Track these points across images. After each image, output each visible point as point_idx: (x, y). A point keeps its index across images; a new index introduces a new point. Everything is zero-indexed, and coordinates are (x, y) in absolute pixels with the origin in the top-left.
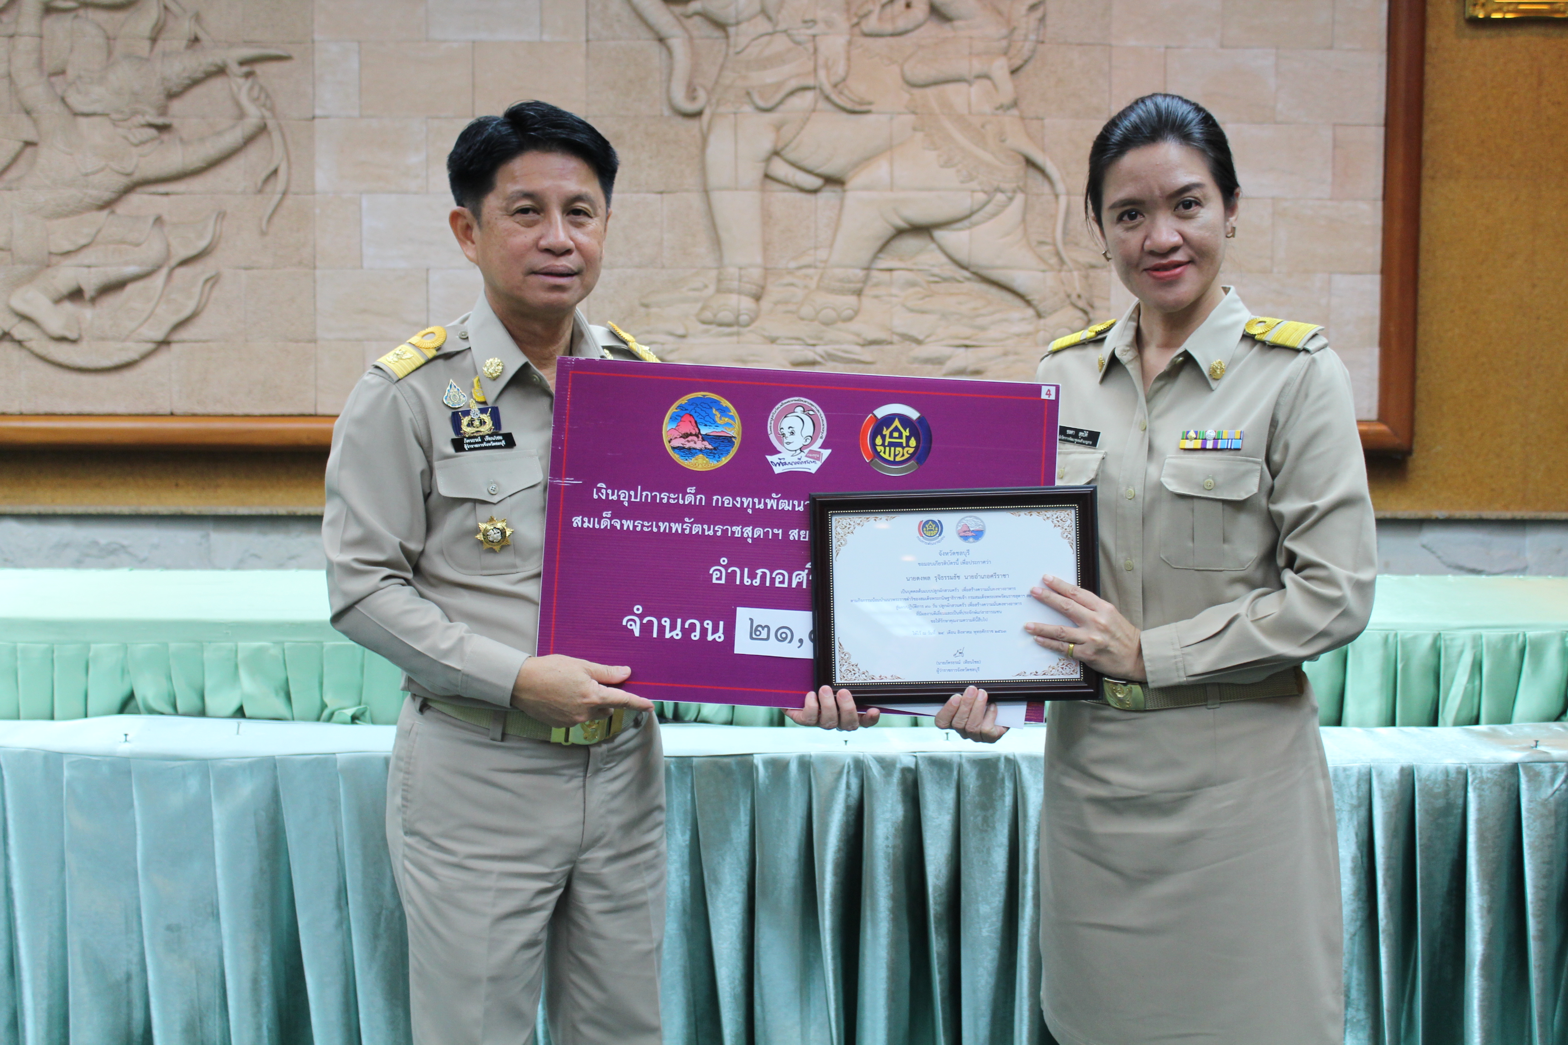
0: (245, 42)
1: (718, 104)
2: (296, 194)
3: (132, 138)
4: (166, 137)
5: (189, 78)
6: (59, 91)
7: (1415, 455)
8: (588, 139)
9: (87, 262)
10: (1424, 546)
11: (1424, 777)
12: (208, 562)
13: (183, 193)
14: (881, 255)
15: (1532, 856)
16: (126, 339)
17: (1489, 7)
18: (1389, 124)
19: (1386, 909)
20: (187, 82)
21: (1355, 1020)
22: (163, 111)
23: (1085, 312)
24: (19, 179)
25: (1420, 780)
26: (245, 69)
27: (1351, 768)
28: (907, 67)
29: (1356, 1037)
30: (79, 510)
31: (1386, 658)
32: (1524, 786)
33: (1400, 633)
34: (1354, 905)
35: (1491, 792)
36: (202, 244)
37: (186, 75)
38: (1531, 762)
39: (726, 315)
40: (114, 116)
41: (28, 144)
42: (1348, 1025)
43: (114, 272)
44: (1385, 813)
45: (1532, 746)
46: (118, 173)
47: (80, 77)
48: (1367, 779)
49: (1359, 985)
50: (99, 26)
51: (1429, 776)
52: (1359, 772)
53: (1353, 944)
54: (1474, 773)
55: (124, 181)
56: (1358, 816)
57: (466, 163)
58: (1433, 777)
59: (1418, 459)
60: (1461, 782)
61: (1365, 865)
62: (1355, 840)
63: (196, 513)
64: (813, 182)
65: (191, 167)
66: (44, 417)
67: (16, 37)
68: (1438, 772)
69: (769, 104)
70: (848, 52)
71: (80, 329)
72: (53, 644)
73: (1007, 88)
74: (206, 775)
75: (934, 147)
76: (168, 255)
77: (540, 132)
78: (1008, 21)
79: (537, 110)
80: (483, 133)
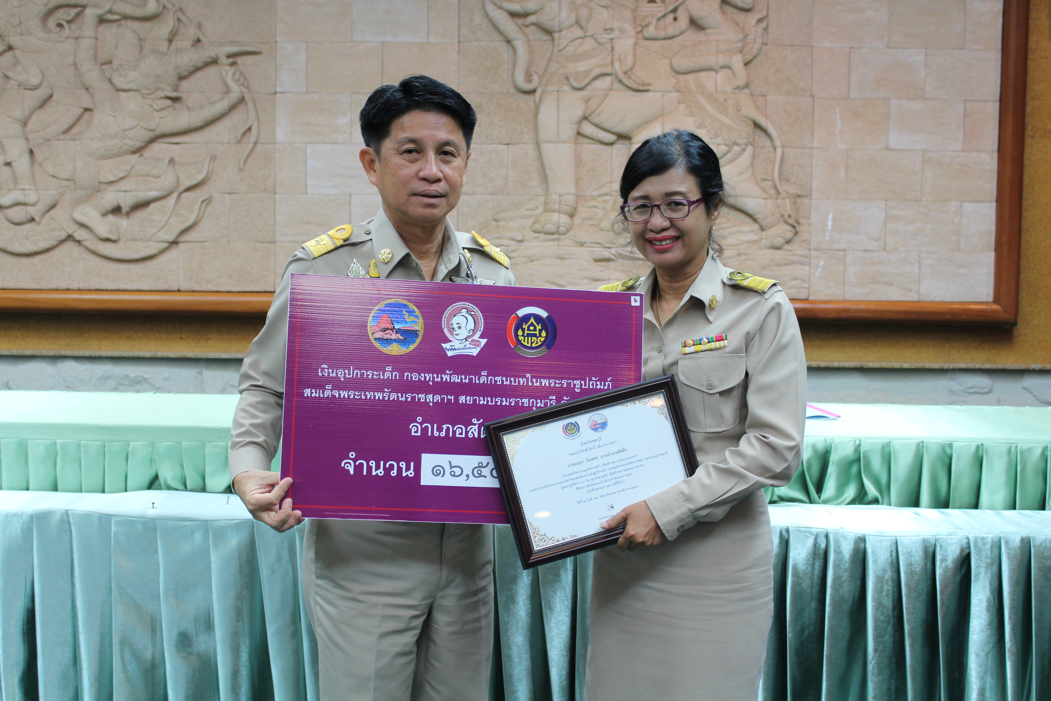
0: (231, 42)
1: (546, 85)
2: (264, 144)
3: (154, 106)
4: (177, 105)
5: (193, 66)
6: (108, 75)
7: (1018, 327)
8: (455, 103)
9: (124, 188)
10: (1024, 388)
11: (1037, 544)
12: (201, 389)
13: (189, 143)
16: (149, 240)
18: (1002, 100)
19: (1010, 635)
20: (192, 68)
22: (176, 88)
23: (794, 227)
24: (80, 133)
25: (1035, 547)
26: (231, 60)
27: (987, 537)
28: (674, 60)
30: (117, 354)
31: (1009, 463)
33: (1019, 445)
34: (984, 635)
36: (200, 177)
37: (192, 64)
39: (550, 227)
40: (144, 91)
41: (87, 110)
43: (142, 196)
44: (1010, 569)
46: (145, 129)
47: (121, 65)
48: (997, 545)
49: (991, 687)
50: (134, 31)
51: (1041, 544)
52: (992, 540)
53: (987, 659)
55: (150, 135)
56: (992, 571)
57: (371, 117)
58: (1044, 545)
59: (1021, 329)
61: (996, 605)
62: (989, 587)
63: (194, 357)
64: (610, 138)
65: (194, 126)
66: (94, 292)
67: (80, 39)
68: (1048, 541)
69: (581, 85)
70: (634, 50)
71: (119, 233)
72: (105, 442)
73: (742, 75)
74: (207, 531)
75: (692, 114)
76: (178, 184)
77: (422, 97)
78: (743, 30)
79: (420, 81)
80: (383, 97)
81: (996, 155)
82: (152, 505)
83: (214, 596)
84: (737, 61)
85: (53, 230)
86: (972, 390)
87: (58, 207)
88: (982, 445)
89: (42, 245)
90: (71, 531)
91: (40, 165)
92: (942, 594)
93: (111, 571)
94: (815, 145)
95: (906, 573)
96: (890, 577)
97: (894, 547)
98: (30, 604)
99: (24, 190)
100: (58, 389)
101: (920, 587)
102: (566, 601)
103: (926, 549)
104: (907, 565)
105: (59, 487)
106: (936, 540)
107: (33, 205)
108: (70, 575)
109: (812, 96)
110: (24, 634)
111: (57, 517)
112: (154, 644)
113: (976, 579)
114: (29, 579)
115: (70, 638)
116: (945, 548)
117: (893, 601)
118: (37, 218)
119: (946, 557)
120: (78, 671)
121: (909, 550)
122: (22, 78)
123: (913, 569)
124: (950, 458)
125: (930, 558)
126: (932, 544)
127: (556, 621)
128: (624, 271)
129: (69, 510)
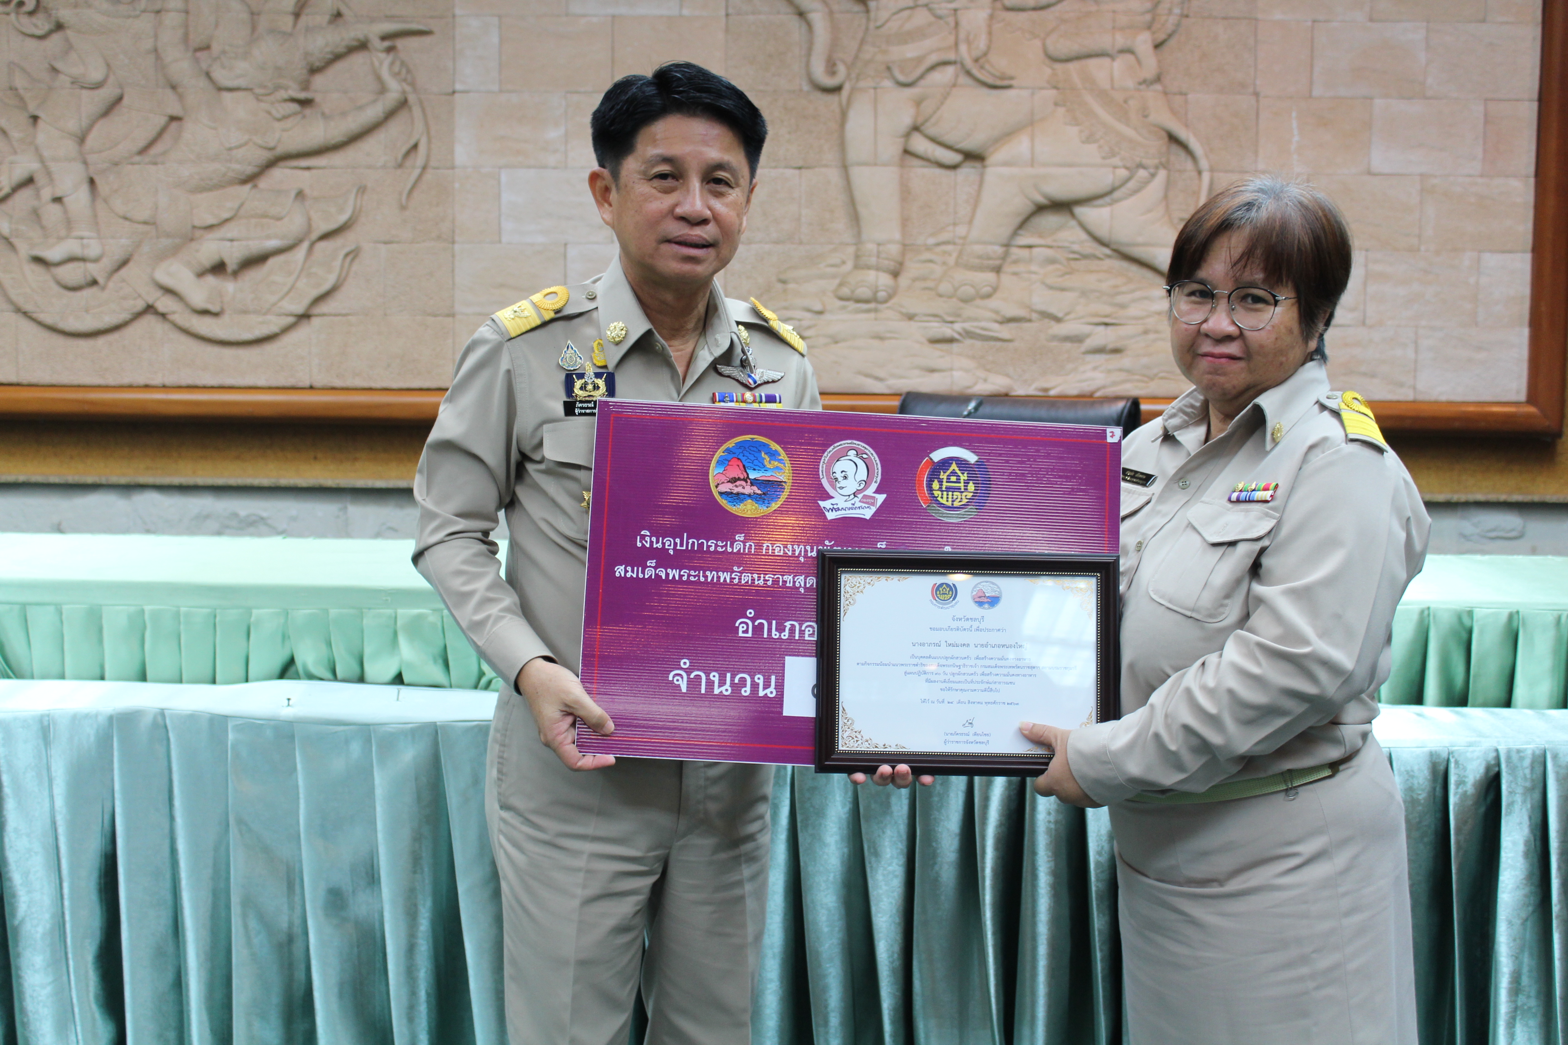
0: (387, 17)
1: (858, 79)
2: (437, 168)
3: (274, 112)
4: (308, 111)
5: (332, 53)
6: (204, 66)
7: (1564, 439)
8: (734, 106)
9: (229, 235)
12: (344, 531)
13: (324, 168)
14: (1021, 232)
16: (268, 312)
18: (1543, 99)
19: (1559, 894)
20: (330, 56)
21: (1525, 1007)
22: (305, 86)
24: (164, 153)
26: (387, 44)
27: (1525, 750)
28: (1049, 42)
29: (1527, 1025)
30: (220, 481)
34: (1520, 893)
36: (343, 218)
37: (328, 49)
39: (864, 292)
40: (258, 91)
41: (173, 119)
42: (1518, 1012)
43: (256, 246)
46: (261, 147)
47: (224, 52)
48: (1540, 761)
49: (1530, 971)
52: (1533, 754)
53: (1525, 929)
55: (267, 155)
56: (1532, 799)
57: (608, 122)
61: (1539, 849)
62: (1528, 823)
63: (334, 486)
64: (952, 157)
65: (333, 142)
66: (186, 389)
67: (163, 13)
69: (909, 79)
70: (990, 26)
71: (222, 302)
72: (215, 609)
73: (1150, 63)
74: (368, 740)
75: (1076, 122)
76: (309, 229)
77: (684, 95)
79: (684, 71)
80: (627, 93)
81: (1532, 181)
82: (287, 701)
83: (380, 836)
84: (1143, 42)
85: (125, 298)
86: (1493, 534)
87: (131, 264)
88: (1518, 612)
89: (109, 320)
90: (168, 739)
91: (106, 201)
92: (1457, 833)
93: (228, 799)
94: (1261, 166)
98: (109, 848)
99: (82, 238)
101: (1425, 823)
102: (899, 844)
103: (1434, 766)
105: (149, 675)
106: (1449, 753)
107: (96, 260)
108: (167, 804)
109: (1256, 94)
110: (100, 891)
111: (147, 721)
112: (292, 908)
113: (1509, 811)
114: (108, 810)
115: (169, 897)
116: (1463, 765)
118: (101, 280)
119: (1463, 779)
120: (181, 944)
121: (1409, 768)
122: (77, 71)
123: (1415, 796)
124: (1470, 632)
125: (1440, 780)
126: (1444, 759)
127: (885, 872)
128: (973, 357)
129: (165, 709)
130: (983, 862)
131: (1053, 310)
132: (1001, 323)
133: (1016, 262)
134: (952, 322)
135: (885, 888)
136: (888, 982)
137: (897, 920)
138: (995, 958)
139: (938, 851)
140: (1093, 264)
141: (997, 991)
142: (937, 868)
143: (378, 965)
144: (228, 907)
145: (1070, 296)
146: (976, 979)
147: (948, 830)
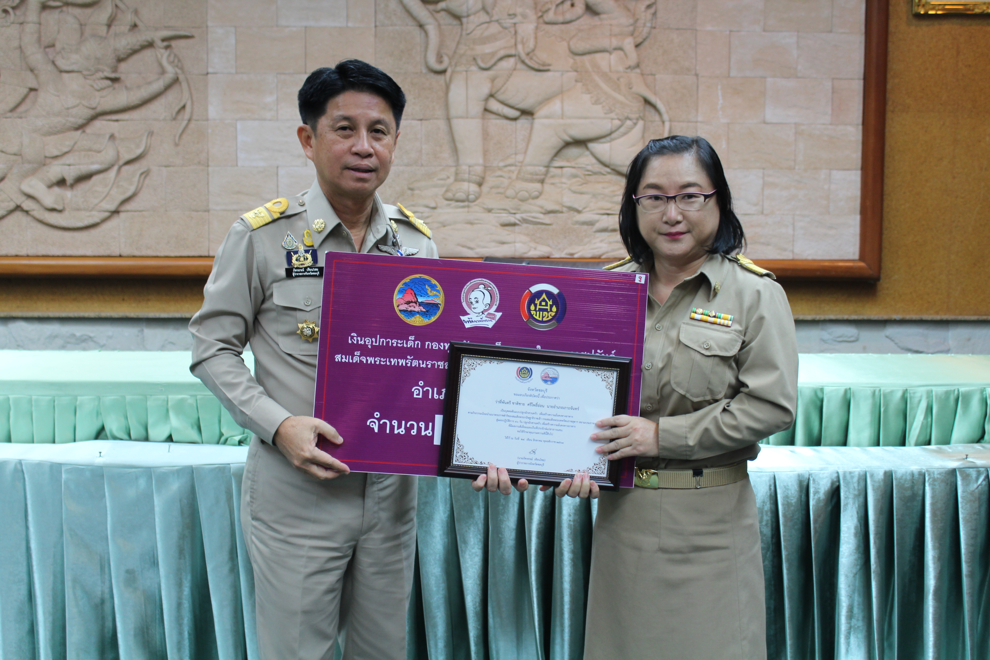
0: (165, 27)
1: (456, 65)
2: (197, 120)
3: (95, 86)
4: (116, 85)
5: (131, 49)
6: (51, 57)
7: (881, 281)
8: (386, 85)
9: (68, 162)
10: (887, 337)
11: (898, 477)
12: (142, 346)
13: (127, 120)
14: (556, 158)
15: (965, 525)
16: (93, 209)
17: (927, 7)
18: (866, 78)
19: (875, 558)
20: (129, 51)
21: (856, 627)
22: (115, 69)
24: (26, 111)
25: (896, 479)
26: (165, 44)
27: (854, 472)
29: (857, 638)
30: (64, 315)
31: (874, 405)
32: (959, 483)
33: (882, 389)
34: (852, 558)
35: (940, 486)
36: (139, 151)
37: (129, 47)
38: (964, 468)
39: (461, 195)
40: (85, 73)
41: (32, 90)
42: (852, 630)
43: (85, 169)
44: (875, 500)
45: (964, 458)
46: (87, 107)
47: (63, 49)
48: (863, 478)
49: (859, 605)
50: (76, 17)
51: (902, 477)
52: (859, 474)
53: (855, 580)
54: (929, 475)
55: (91, 113)
56: (858, 501)
57: (309, 96)
58: (904, 477)
59: (884, 284)
60: (921, 480)
61: (863, 531)
62: (856, 516)
63: (135, 317)
64: (514, 113)
65: (132, 104)
66: (42, 258)
67: (25, 24)
68: (908, 474)
69: (488, 66)
70: (536, 34)
71: (64, 204)
72: (54, 397)
73: (633, 56)
74: (150, 478)
75: (588, 92)
76: (118, 158)
77: (356, 79)
78: (634, 15)
79: (355, 65)
80: (320, 78)
81: (860, 127)
82: (99, 454)
83: (158, 536)
84: (628, 44)
85: (2, 201)
86: (841, 339)
87: (6, 180)
88: (850, 389)
90: (24, 479)
92: (814, 523)
93: (62, 515)
94: (700, 119)
95: (783, 505)
96: (769, 508)
97: (772, 481)
100: (10, 348)
101: (795, 517)
102: (479, 536)
103: (800, 483)
104: (784, 497)
105: (13, 438)
106: (809, 475)
108: (24, 519)
109: (697, 75)
111: (11, 467)
112: (103, 582)
113: (845, 509)
115: (25, 577)
116: (817, 482)
117: (772, 530)
119: (818, 490)
120: (33, 606)
121: (785, 484)
123: (789, 501)
124: (822, 401)
125: (804, 491)
126: (806, 478)
127: (470, 553)
128: (527, 235)
129: (23, 460)
130: (530, 546)
131: (576, 206)
132: (544, 214)
133: (553, 177)
134: (515, 214)
135: (470, 563)
136: (473, 620)
137: (478, 582)
138: (538, 604)
139: (503, 540)
140: (600, 178)
141: (539, 625)
142: (502, 550)
143: (158, 617)
144: (63, 583)
145: (586, 197)
146: (527, 617)
147: (508, 527)
